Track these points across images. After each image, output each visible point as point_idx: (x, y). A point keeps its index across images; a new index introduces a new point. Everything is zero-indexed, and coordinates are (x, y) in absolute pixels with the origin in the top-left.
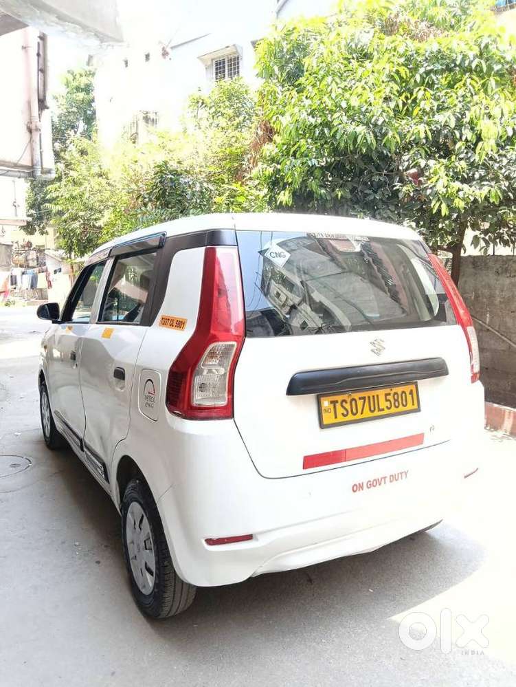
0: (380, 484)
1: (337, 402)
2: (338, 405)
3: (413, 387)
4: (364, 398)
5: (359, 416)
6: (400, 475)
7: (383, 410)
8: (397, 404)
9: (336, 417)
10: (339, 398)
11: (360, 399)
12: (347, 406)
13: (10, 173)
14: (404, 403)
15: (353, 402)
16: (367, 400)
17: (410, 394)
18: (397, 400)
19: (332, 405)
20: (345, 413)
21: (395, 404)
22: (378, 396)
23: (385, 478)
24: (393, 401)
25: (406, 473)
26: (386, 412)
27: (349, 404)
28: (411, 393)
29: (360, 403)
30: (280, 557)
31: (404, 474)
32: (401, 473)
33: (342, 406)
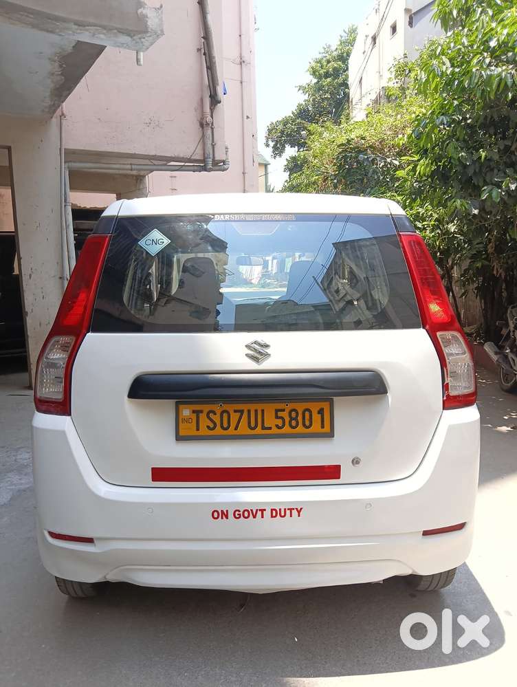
0: (254, 517)
1: (202, 412)
2: (203, 417)
3: (325, 406)
4: (242, 412)
5: (231, 431)
6: (288, 512)
7: (270, 428)
8: (294, 423)
9: (198, 430)
10: (206, 408)
11: (235, 411)
12: (217, 419)
13: (184, 168)
14: (307, 423)
15: (225, 415)
16: (245, 415)
17: (319, 413)
18: (296, 419)
19: (195, 414)
20: (212, 425)
21: (290, 422)
22: (263, 411)
23: (262, 511)
24: (287, 420)
25: (299, 512)
26: (275, 431)
27: (218, 415)
28: (321, 412)
29: (235, 417)
30: (127, 569)
31: (295, 512)
32: (291, 510)
33: (208, 417)
